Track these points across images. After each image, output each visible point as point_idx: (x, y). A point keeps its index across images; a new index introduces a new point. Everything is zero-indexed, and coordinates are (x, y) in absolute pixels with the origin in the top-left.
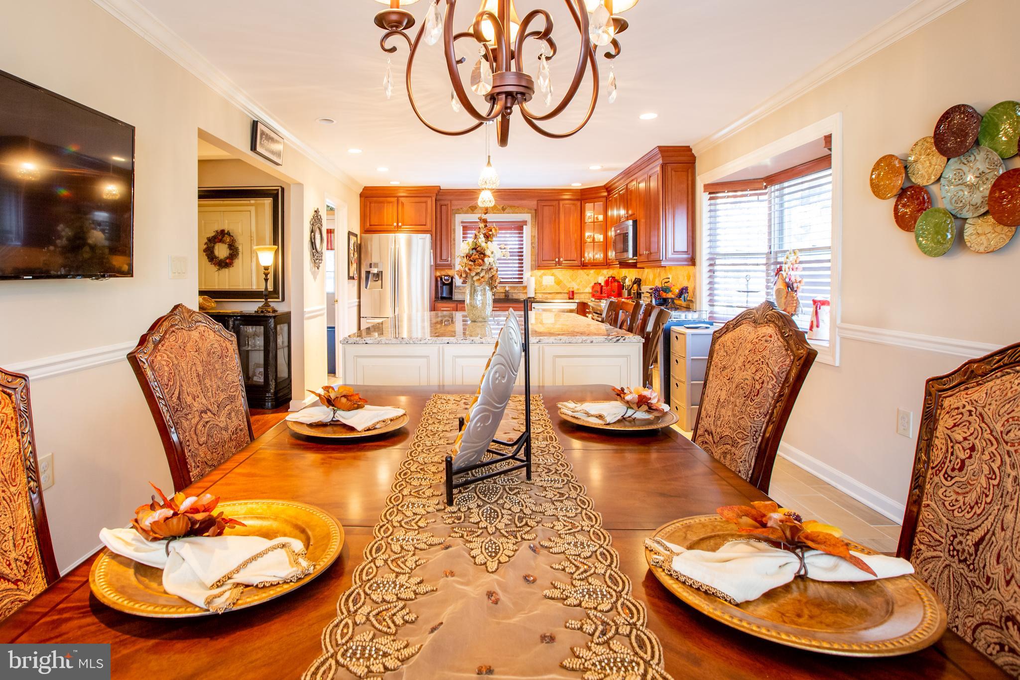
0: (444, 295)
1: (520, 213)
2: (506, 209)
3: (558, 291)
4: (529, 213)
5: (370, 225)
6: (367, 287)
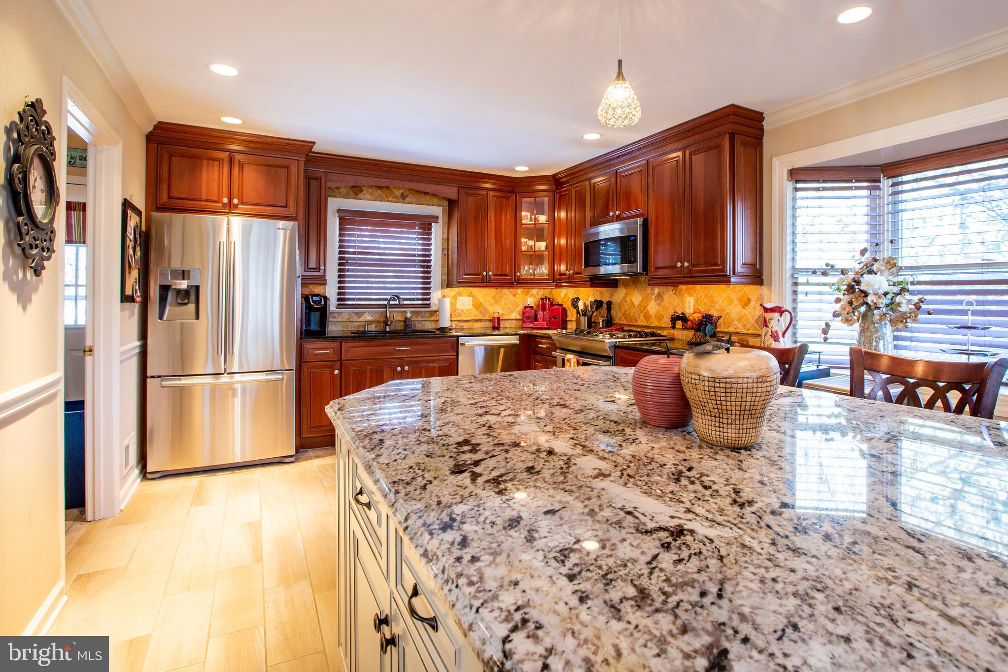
0: (313, 327)
1: (427, 205)
2: (407, 196)
3: (478, 318)
4: (439, 206)
5: (169, 198)
6: (161, 318)
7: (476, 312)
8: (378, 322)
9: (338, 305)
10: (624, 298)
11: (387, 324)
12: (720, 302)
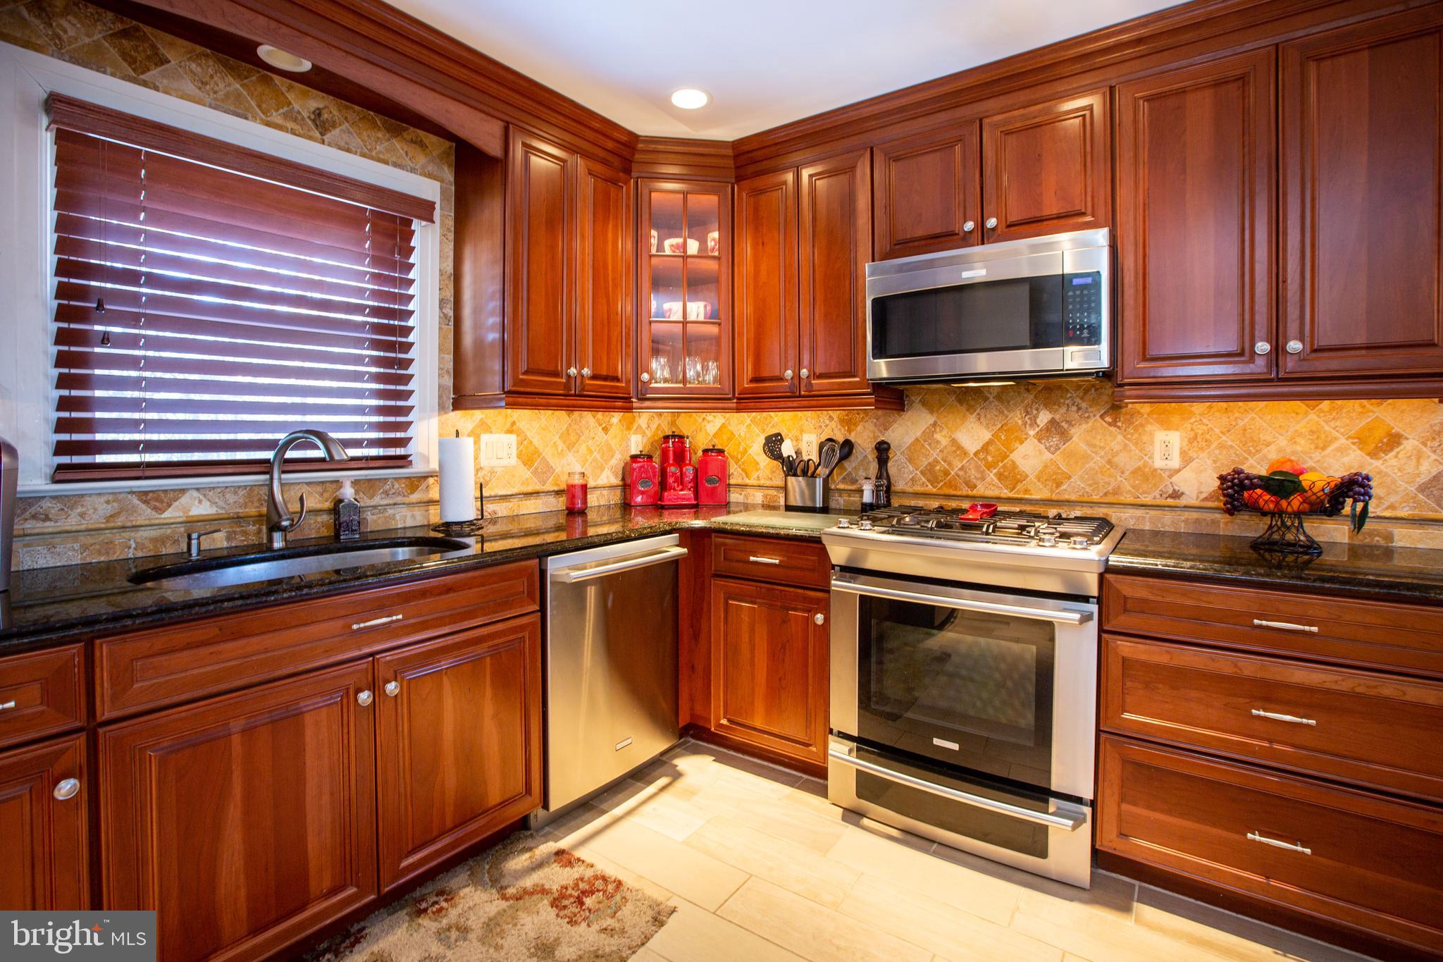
1: (395, 165)
2: (334, 126)
3: (529, 489)
4: (430, 176)
7: (527, 474)
8: (238, 519)
9: (61, 468)
10: (928, 435)
11: (274, 527)
12: (1282, 442)
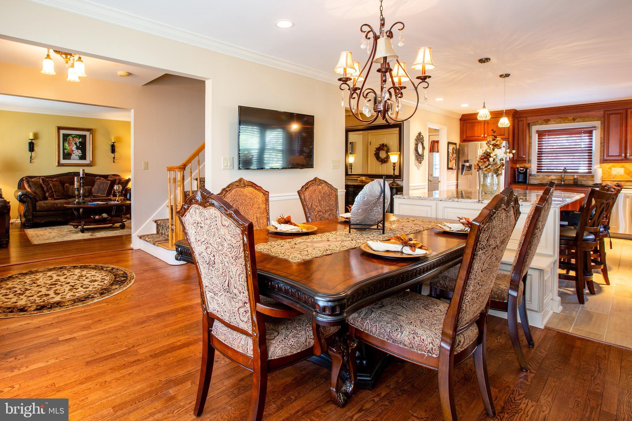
0: (520, 180)
3: (628, 180)
5: (466, 137)
6: (462, 174)
7: (627, 176)
9: (537, 171)
11: (562, 181)
